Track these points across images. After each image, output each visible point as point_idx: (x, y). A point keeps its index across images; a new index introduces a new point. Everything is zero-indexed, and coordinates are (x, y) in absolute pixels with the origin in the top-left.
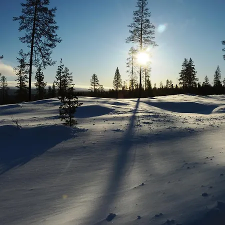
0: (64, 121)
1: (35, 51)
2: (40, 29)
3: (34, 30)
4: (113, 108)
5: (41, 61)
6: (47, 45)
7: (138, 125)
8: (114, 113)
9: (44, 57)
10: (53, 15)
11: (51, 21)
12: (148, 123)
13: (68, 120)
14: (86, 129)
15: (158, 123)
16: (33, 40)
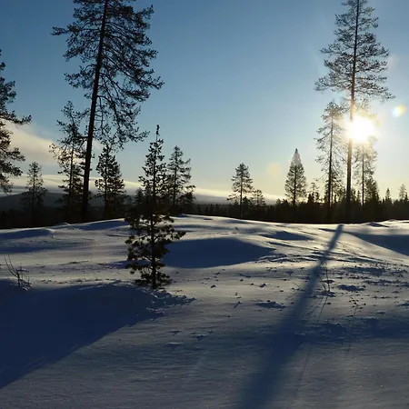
0: (137, 275)
1: (102, 107)
2: (114, 55)
3: (100, 58)
4: (270, 246)
5: (114, 131)
6: (129, 93)
7: (325, 293)
8: (271, 260)
9: (120, 120)
10: (145, 26)
11: (139, 38)
12: (352, 289)
13: (149, 271)
14: (189, 297)
15: (378, 288)
16: (96, 81)
